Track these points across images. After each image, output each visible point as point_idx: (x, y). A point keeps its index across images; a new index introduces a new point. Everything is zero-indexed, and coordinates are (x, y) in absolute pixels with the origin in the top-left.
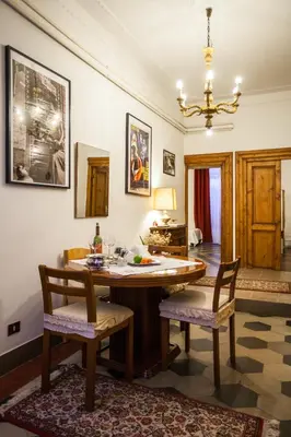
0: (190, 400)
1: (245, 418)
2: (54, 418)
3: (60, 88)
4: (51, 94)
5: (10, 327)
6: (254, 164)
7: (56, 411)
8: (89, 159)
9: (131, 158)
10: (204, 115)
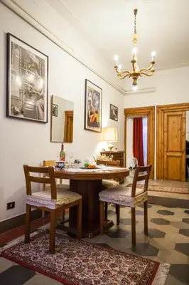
0: (115, 251)
1: (148, 262)
2: (30, 256)
3: (41, 60)
4: (35, 64)
5: (9, 205)
6: (169, 114)
7: (32, 253)
8: (66, 112)
9: (88, 107)
10: (131, 78)
